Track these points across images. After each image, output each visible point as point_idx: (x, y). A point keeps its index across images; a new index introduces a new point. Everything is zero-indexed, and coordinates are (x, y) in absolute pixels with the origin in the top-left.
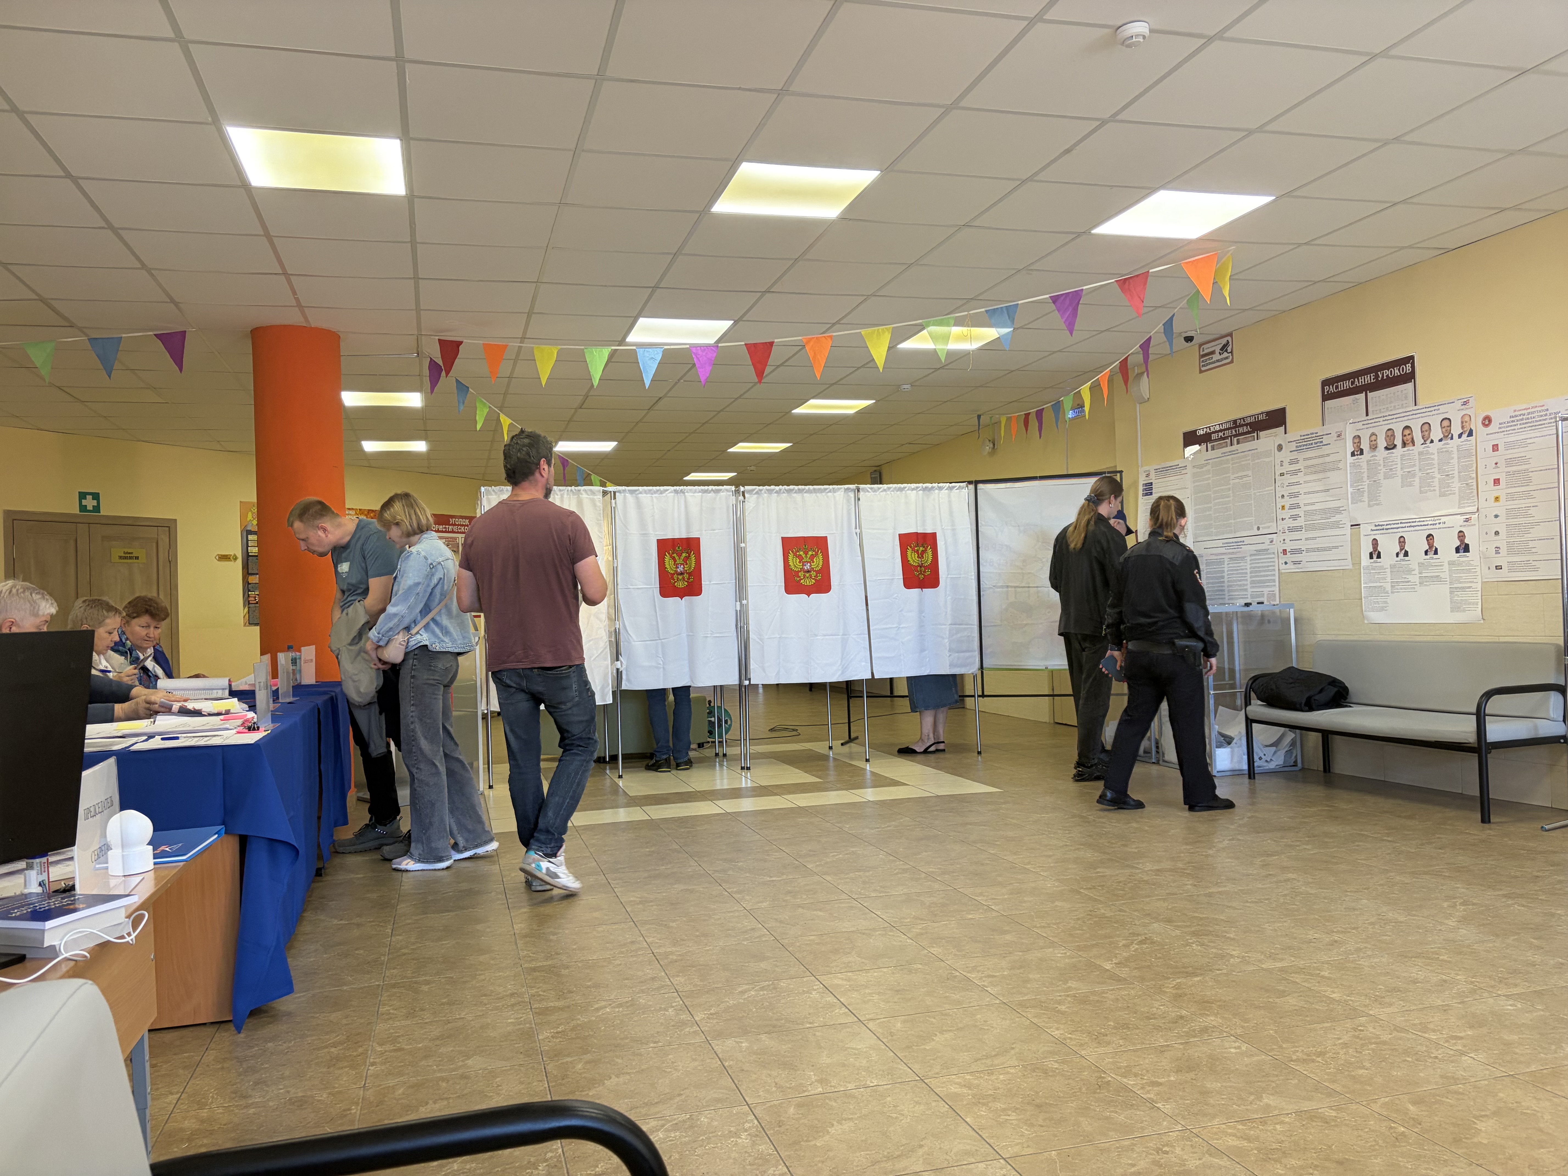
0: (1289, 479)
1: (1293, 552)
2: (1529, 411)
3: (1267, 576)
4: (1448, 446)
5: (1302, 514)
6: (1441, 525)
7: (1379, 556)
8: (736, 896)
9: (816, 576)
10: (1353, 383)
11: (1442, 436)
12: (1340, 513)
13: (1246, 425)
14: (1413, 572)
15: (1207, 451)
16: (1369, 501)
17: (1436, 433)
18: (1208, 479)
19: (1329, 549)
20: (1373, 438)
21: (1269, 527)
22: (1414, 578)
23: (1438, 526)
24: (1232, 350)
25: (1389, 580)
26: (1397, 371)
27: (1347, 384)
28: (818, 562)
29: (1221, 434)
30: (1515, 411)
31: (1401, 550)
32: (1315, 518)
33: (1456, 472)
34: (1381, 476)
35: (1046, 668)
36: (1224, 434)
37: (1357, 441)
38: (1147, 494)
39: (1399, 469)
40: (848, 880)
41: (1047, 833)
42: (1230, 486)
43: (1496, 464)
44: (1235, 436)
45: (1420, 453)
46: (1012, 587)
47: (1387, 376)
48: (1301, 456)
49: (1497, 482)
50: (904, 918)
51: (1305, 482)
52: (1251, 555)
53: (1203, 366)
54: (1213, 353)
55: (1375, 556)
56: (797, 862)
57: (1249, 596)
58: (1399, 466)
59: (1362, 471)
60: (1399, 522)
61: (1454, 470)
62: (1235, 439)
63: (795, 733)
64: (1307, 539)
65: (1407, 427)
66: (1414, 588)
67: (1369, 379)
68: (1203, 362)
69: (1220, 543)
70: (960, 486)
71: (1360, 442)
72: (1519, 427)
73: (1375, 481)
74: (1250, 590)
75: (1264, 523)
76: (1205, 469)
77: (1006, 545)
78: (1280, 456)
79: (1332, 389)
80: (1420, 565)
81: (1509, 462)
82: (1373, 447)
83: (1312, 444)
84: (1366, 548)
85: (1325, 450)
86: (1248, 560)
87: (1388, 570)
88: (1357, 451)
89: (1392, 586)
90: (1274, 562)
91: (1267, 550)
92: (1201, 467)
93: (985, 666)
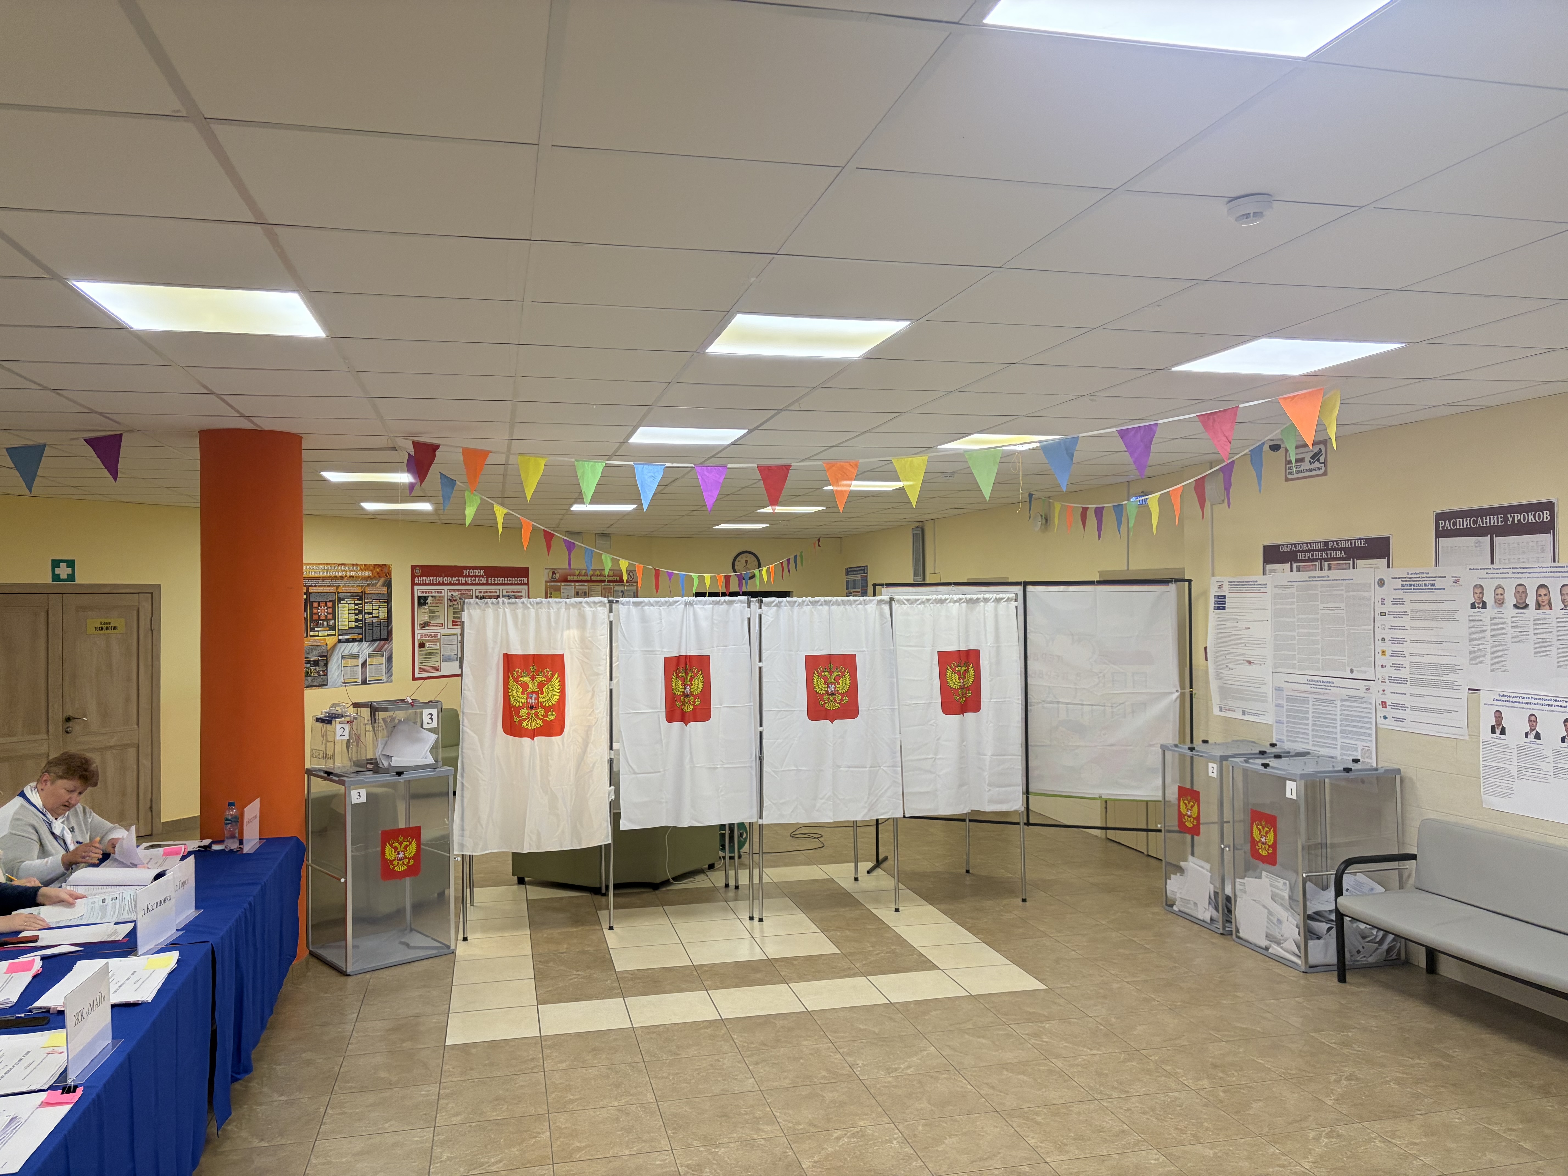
1: (1395, 706)
3: (1361, 727)
7: (1503, 732)
9: (842, 700)
10: (1475, 522)
12: (1455, 671)
13: (1341, 549)
14: (1546, 760)
15: (1291, 571)
16: (1492, 665)
18: (1293, 603)
19: (1440, 712)
20: (1500, 591)
21: (1365, 672)
22: (1547, 767)
24: (1325, 460)
25: (1515, 762)
26: (1531, 517)
27: (1468, 523)
29: (1308, 555)
31: (1532, 730)
32: (1423, 672)
34: (1508, 638)
35: (1100, 797)
36: (1313, 555)
37: (1478, 591)
38: (1218, 608)
41: (1099, 1097)
44: (1326, 560)
45: (1559, 619)
46: (1063, 703)
47: (1519, 521)
48: (1408, 597)
51: (1413, 628)
52: (1342, 700)
53: (1291, 474)
54: (1302, 460)
55: (1498, 731)
57: (1339, 747)
58: (1531, 630)
59: (1485, 627)
60: (1530, 696)
62: (1326, 563)
64: (1412, 695)
65: (1542, 586)
66: (1546, 779)
67: (1495, 521)
68: (1289, 468)
71: (1482, 593)
73: (1500, 642)
74: (1340, 740)
75: (1360, 667)
76: (1288, 591)
77: (1059, 657)
78: (1381, 592)
79: (1449, 525)
80: (1556, 752)
82: (1500, 602)
83: (1421, 585)
86: (1338, 706)
87: (1515, 751)
88: (1479, 603)
89: (1518, 771)
90: (1371, 718)
91: (1362, 698)
92: (1284, 588)
93: (1030, 790)
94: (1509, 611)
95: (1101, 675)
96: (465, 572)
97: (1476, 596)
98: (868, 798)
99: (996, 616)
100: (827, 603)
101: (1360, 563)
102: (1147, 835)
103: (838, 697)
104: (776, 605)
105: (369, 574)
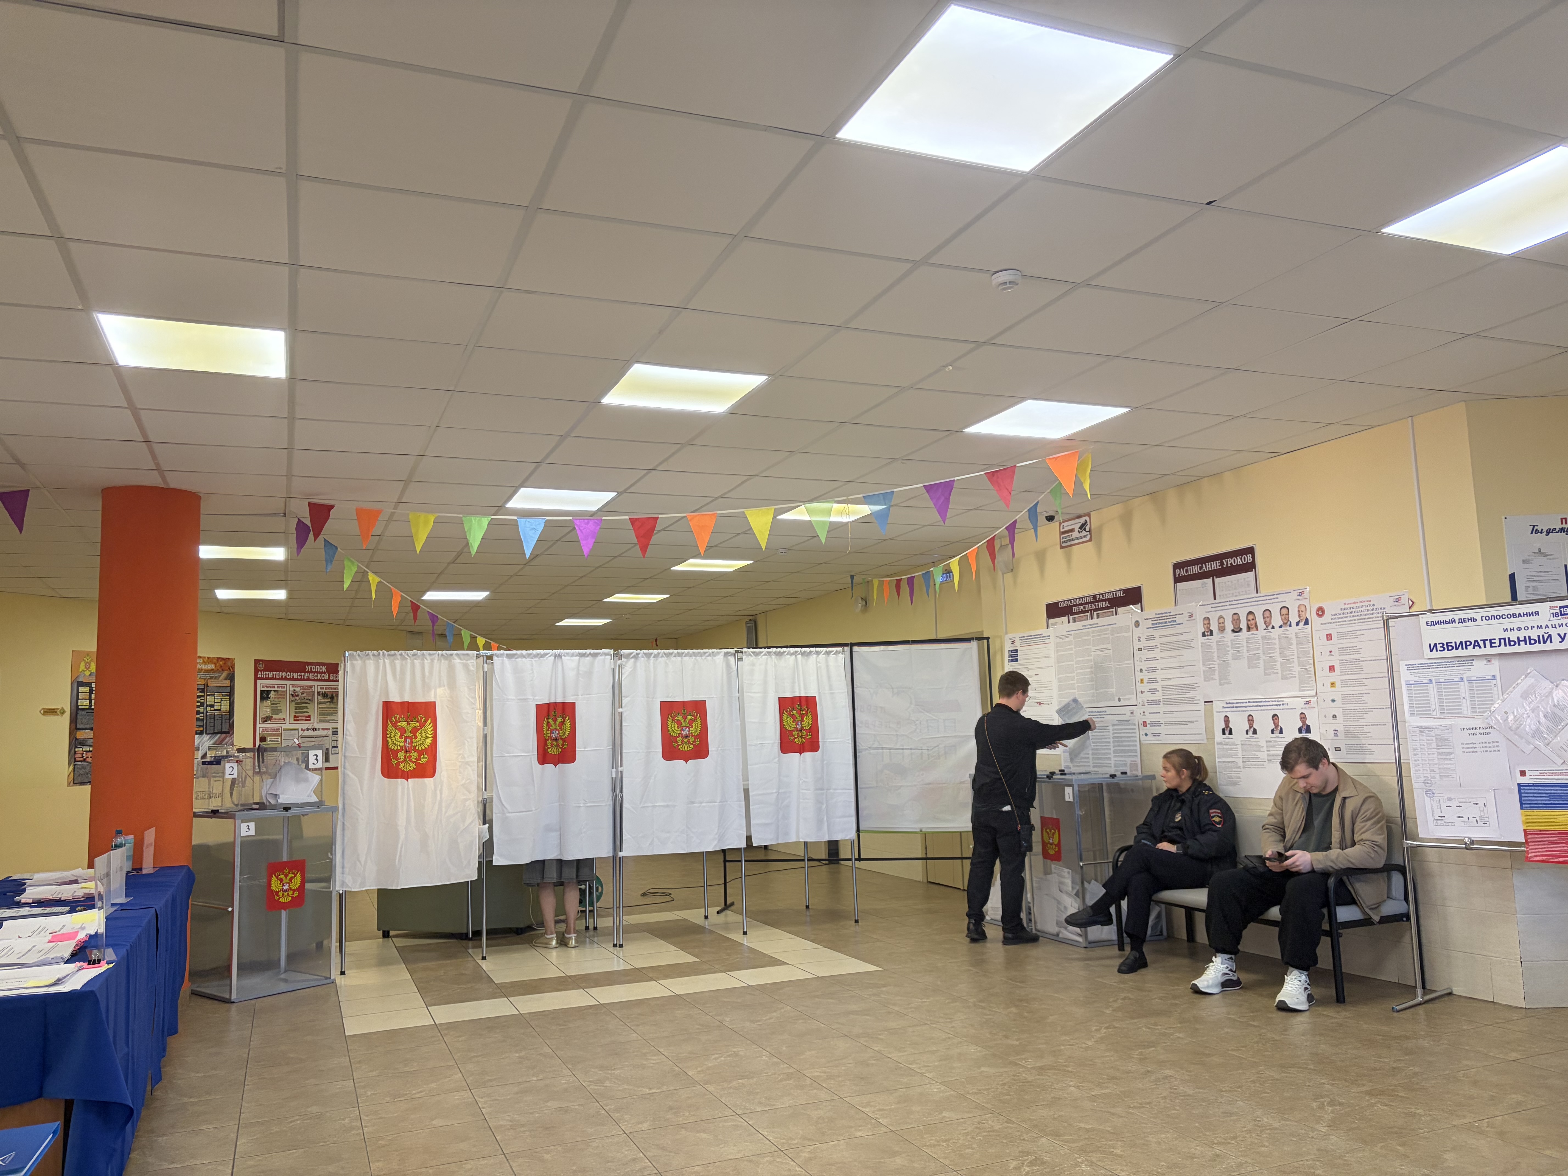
0: (1146, 654)
1: (1153, 724)
2: (1358, 605)
3: (1129, 746)
4: (1287, 632)
5: (1160, 689)
6: (1285, 707)
7: (1231, 733)
8: (616, 1115)
9: (695, 742)
10: (1201, 568)
11: (1281, 623)
12: (1194, 689)
13: (1105, 600)
14: (1262, 750)
15: (1069, 623)
16: (1220, 680)
17: (1277, 620)
18: (1071, 649)
19: (1185, 723)
20: (1221, 620)
21: (1129, 699)
22: (1263, 755)
23: (1281, 707)
24: (1090, 529)
25: (1240, 755)
26: (1239, 560)
27: (1196, 569)
28: (697, 726)
29: (1081, 608)
30: (1345, 604)
31: (1250, 727)
32: (1172, 692)
33: (1295, 657)
34: (1229, 657)
35: (921, 831)
36: (1084, 608)
37: (1206, 622)
38: (1012, 661)
39: (1245, 651)
40: (731, 1091)
41: (929, 1023)
42: (1092, 658)
43: (1331, 652)
44: (1095, 610)
45: (1263, 638)
46: (886, 748)
47: (1231, 564)
48: (1157, 633)
49: (1332, 668)
50: (791, 1139)
51: (1162, 658)
52: (1114, 725)
53: (1064, 542)
54: (1072, 530)
55: (1227, 733)
56: (677, 1069)
57: (1113, 765)
58: (1245, 648)
59: (1213, 650)
60: (1247, 701)
61: (1293, 655)
62: (1095, 613)
63: (668, 898)
64: (1165, 713)
65: (1250, 613)
66: (1263, 765)
67: (1214, 565)
68: (1063, 538)
70: (837, 651)
71: (1209, 624)
72: (1349, 619)
73: (1224, 661)
74: (1113, 759)
75: (1125, 695)
76: (1067, 639)
77: (881, 708)
78: (1138, 632)
79: (1183, 572)
80: (1268, 742)
81: (1343, 651)
82: (1222, 629)
83: (1166, 622)
84: (1220, 725)
85: (1179, 629)
86: (1111, 730)
87: (1239, 747)
88: (1207, 632)
89: (1244, 762)
90: (1135, 733)
91: (1128, 721)
92: (1063, 637)
93: (861, 828)
94: (1229, 635)
95: (917, 722)
96: (308, 668)
97: (1205, 626)
98: (718, 830)
99: (827, 666)
100: (679, 655)
101: (1120, 610)
102: (962, 862)
103: (692, 739)
104: (634, 657)
105: (212, 666)
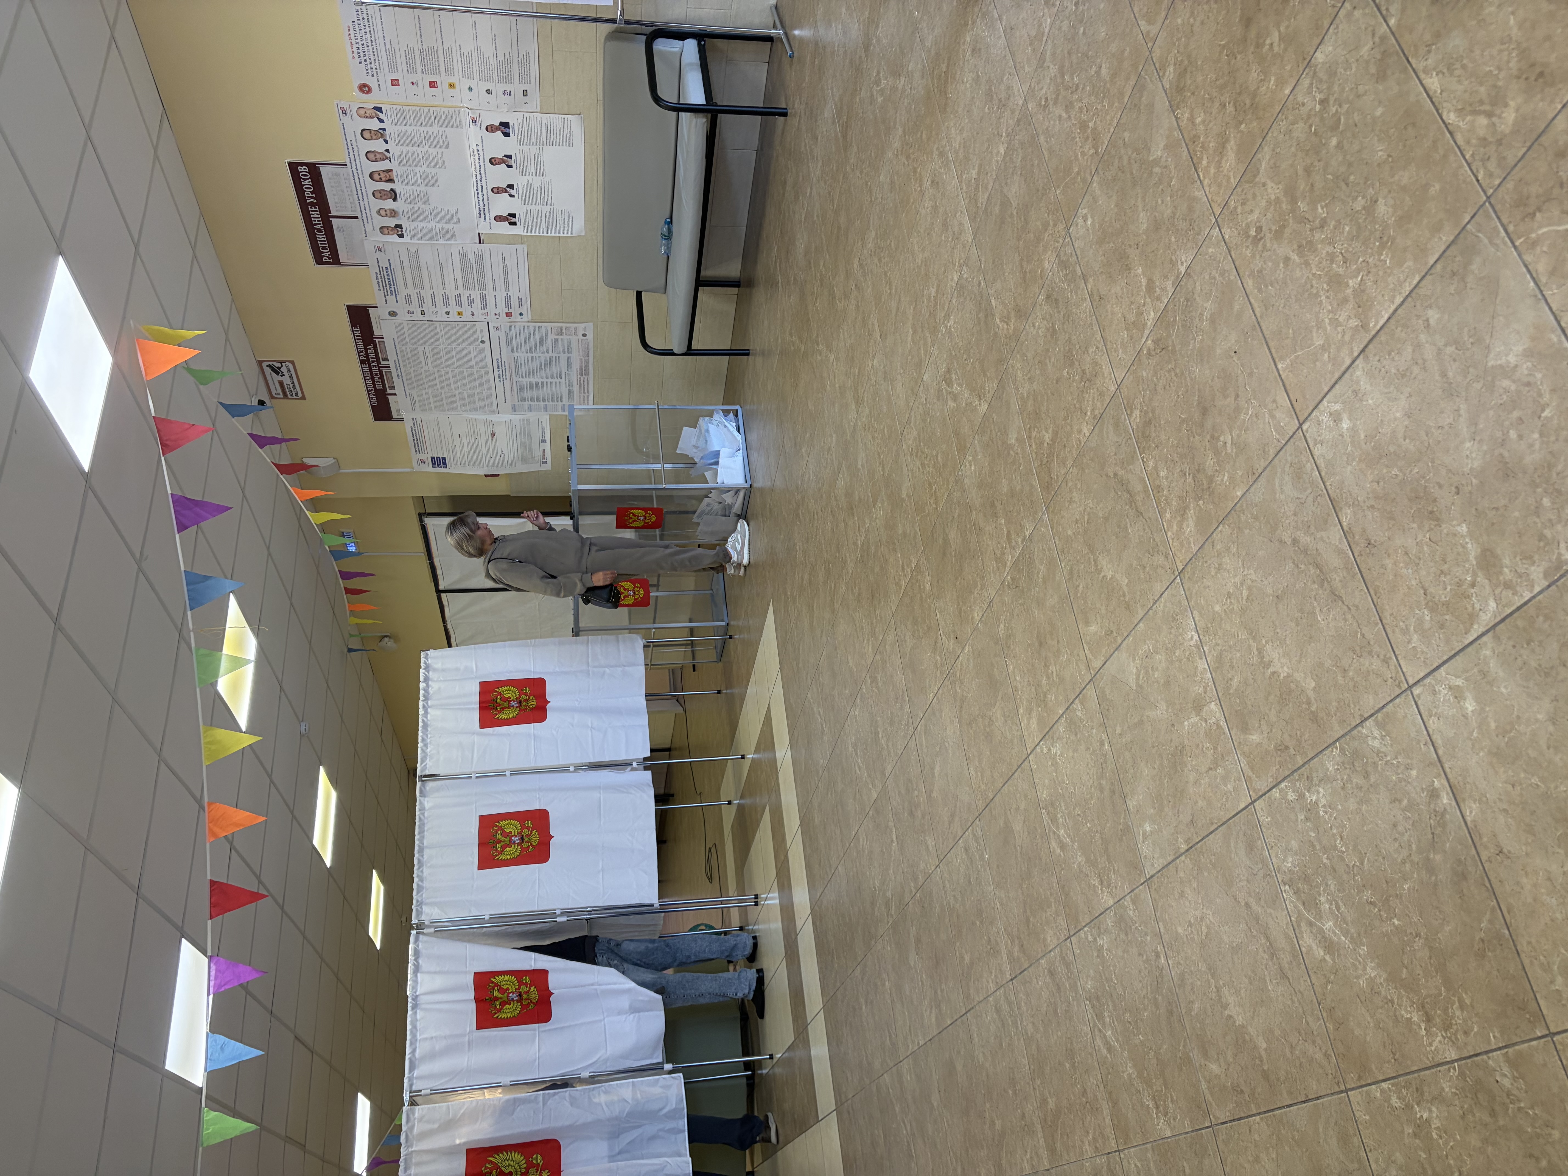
0: (428, 306)
2: (354, 43)
3: (535, 335)
5: (467, 293)
6: (480, 148)
7: (514, 216)
10: (319, 231)
11: (381, 140)
12: (466, 254)
13: (366, 350)
14: (531, 182)
15: (395, 395)
16: (453, 222)
17: (378, 146)
18: (427, 394)
19: (505, 267)
21: (482, 331)
22: (537, 181)
23: (481, 153)
25: (539, 207)
26: (306, 182)
27: (321, 237)
29: (376, 379)
30: (354, 58)
31: (506, 191)
32: (471, 280)
33: (422, 129)
34: (426, 207)
36: (376, 375)
37: (386, 231)
38: (445, 464)
39: (418, 188)
42: (436, 370)
43: (413, 83)
44: (379, 362)
45: (401, 164)
48: (403, 292)
49: (433, 85)
51: (432, 288)
52: (512, 351)
53: (297, 394)
54: (281, 383)
55: (513, 220)
58: (415, 188)
59: (419, 227)
60: (476, 193)
61: (420, 131)
62: (382, 362)
63: (713, 851)
64: (495, 289)
67: (315, 213)
68: (291, 395)
69: (500, 386)
71: (387, 228)
73: (431, 216)
76: (416, 398)
78: (402, 314)
79: (326, 253)
81: (411, 69)
82: (393, 213)
83: (389, 279)
84: (504, 228)
85: (396, 265)
86: (519, 355)
87: (529, 207)
89: (546, 204)
91: (507, 334)
101: (377, 333)
